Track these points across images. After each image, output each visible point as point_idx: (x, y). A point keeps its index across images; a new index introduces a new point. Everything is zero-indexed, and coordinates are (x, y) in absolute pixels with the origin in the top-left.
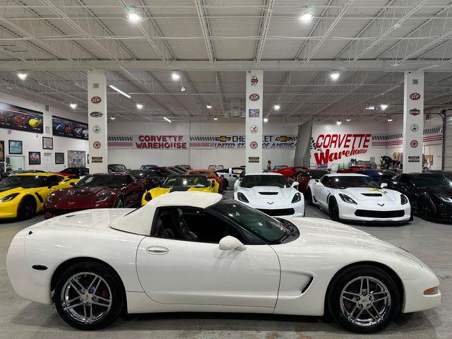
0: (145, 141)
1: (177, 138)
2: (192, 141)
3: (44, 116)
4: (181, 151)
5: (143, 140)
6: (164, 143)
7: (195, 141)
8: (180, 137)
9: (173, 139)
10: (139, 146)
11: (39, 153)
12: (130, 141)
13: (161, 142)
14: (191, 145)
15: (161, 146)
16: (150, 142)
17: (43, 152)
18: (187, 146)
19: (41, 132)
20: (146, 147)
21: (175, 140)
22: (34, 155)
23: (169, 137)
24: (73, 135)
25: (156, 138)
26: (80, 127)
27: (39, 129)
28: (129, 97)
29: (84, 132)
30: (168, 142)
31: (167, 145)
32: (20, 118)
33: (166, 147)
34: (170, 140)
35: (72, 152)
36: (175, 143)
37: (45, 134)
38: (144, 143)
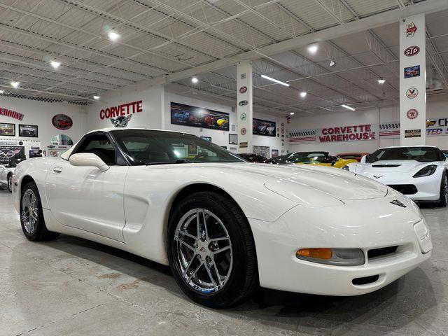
0: (328, 134)
1: (364, 128)
2: (382, 130)
3: (230, 116)
4: (370, 141)
5: (326, 134)
6: (349, 134)
7: (386, 130)
8: (367, 127)
9: (359, 129)
10: (322, 140)
12: (313, 136)
13: (346, 133)
14: (381, 134)
15: (346, 138)
16: (334, 134)
17: (229, 146)
18: (376, 136)
19: (228, 129)
20: (329, 140)
21: (362, 130)
23: (355, 127)
24: (257, 131)
25: (340, 131)
26: (263, 125)
27: (225, 127)
28: (288, 85)
29: (268, 129)
30: (353, 133)
31: (352, 137)
32: (209, 119)
33: (351, 139)
34: (355, 131)
35: (256, 147)
36: (361, 134)
37: (231, 132)
38: (328, 136)
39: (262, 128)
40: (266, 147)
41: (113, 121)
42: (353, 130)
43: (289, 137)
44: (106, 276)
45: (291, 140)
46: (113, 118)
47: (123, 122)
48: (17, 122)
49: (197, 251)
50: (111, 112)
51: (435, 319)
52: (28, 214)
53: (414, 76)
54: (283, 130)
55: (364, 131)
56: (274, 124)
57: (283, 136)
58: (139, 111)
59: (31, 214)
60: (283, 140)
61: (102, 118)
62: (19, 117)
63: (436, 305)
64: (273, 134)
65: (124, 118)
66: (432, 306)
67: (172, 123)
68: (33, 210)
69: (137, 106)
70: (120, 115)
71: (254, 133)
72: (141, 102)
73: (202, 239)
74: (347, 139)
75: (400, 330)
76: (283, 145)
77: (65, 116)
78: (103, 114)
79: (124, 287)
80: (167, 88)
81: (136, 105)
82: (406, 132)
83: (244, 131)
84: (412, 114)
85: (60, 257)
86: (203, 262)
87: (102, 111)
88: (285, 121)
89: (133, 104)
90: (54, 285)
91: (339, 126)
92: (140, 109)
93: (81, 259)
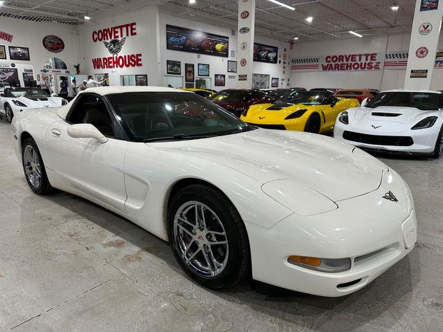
0: (332, 63)
1: (369, 57)
2: (389, 60)
3: (230, 40)
4: (373, 72)
5: (330, 61)
6: (353, 63)
7: (392, 60)
8: (373, 56)
9: (363, 58)
10: (325, 68)
11: (224, 76)
12: (316, 63)
13: (350, 62)
14: (386, 64)
15: (349, 67)
16: (337, 62)
17: (227, 75)
18: (381, 66)
19: (227, 56)
20: (332, 69)
21: (367, 60)
22: (219, 77)
23: (360, 56)
24: (257, 58)
25: (345, 58)
26: (265, 51)
27: (224, 53)
28: (294, 9)
29: (270, 55)
30: (358, 62)
31: (356, 66)
32: (207, 44)
33: (354, 68)
34: (360, 60)
35: (255, 75)
36: (365, 63)
37: (230, 58)
38: (331, 65)
39: (263, 54)
40: (266, 75)
41: (106, 44)
42: (357, 58)
43: (291, 64)
44: (110, 244)
45: (293, 68)
46: (106, 41)
47: (117, 46)
48: (6, 44)
49: (195, 238)
50: (104, 34)
51: (407, 308)
52: (31, 168)
53: (431, 9)
54: (285, 56)
55: (369, 61)
56: (276, 49)
57: (284, 63)
58: (133, 34)
59: (34, 169)
60: (284, 68)
61: (95, 41)
62: (8, 38)
63: (411, 290)
64: (275, 61)
65: (117, 41)
66: (407, 291)
67: (168, 48)
68: (35, 165)
69: (131, 28)
70: (113, 38)
71: (254, 60)
72: (135, 24)
73: (200, 228)
74: (350, 69)
75: (375, 321)
76: (284, 72)
77: (56, 37)
78: (96, 36)
79: (128, 259)
80: (162, 9)
81: (129, 28)
82: (412, 71)
83: (244, 62)
84: (422, 52)
85: (67, 217)
86: (201, 247)
87: (95, 32)
88: (288, 46)
89: (127, 26)
90: (64, 254)
91: (343, 54)
92: (134, 31)
93: (87, 220)
